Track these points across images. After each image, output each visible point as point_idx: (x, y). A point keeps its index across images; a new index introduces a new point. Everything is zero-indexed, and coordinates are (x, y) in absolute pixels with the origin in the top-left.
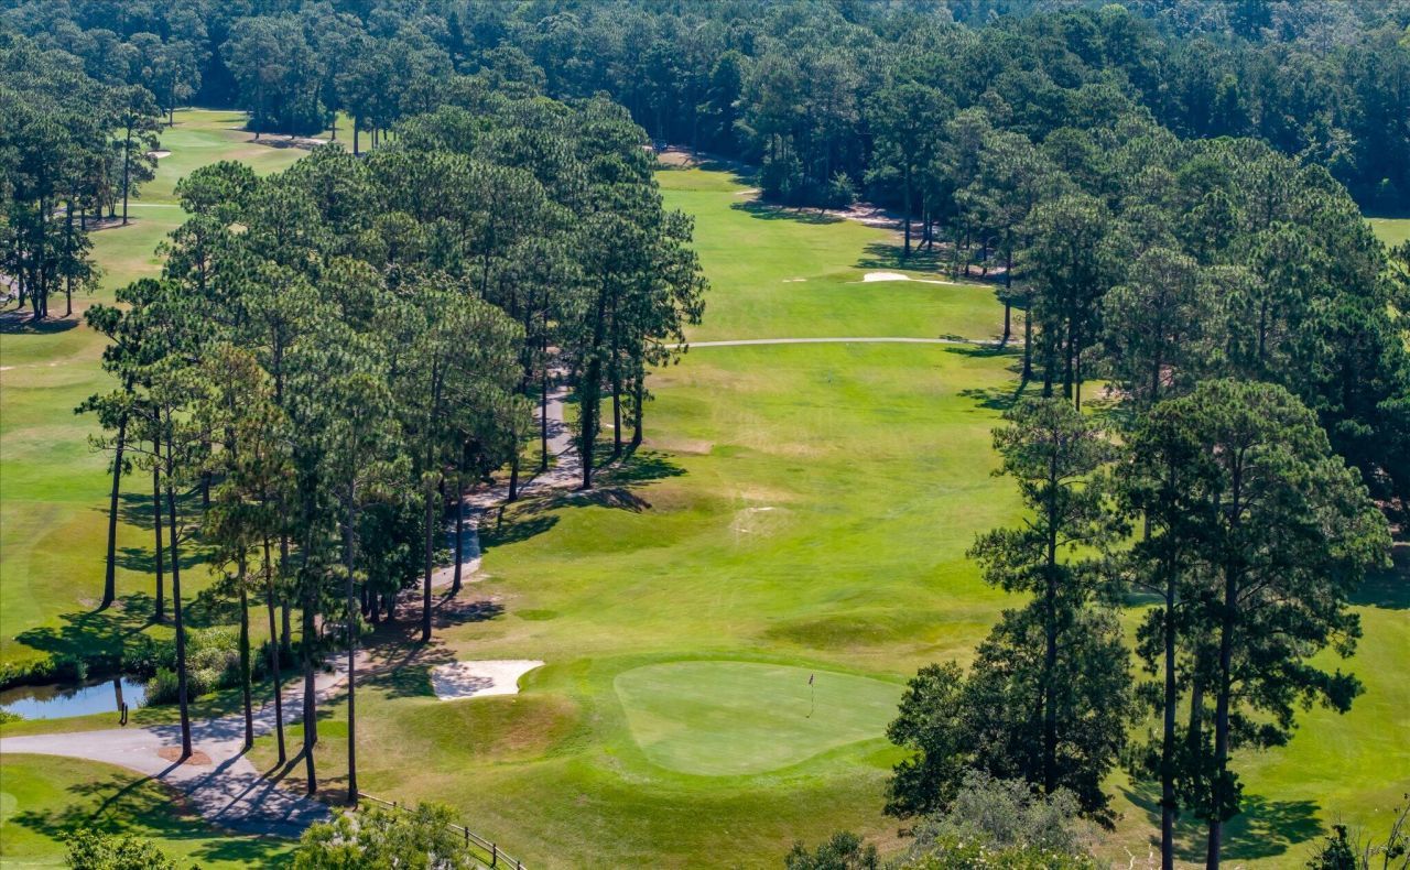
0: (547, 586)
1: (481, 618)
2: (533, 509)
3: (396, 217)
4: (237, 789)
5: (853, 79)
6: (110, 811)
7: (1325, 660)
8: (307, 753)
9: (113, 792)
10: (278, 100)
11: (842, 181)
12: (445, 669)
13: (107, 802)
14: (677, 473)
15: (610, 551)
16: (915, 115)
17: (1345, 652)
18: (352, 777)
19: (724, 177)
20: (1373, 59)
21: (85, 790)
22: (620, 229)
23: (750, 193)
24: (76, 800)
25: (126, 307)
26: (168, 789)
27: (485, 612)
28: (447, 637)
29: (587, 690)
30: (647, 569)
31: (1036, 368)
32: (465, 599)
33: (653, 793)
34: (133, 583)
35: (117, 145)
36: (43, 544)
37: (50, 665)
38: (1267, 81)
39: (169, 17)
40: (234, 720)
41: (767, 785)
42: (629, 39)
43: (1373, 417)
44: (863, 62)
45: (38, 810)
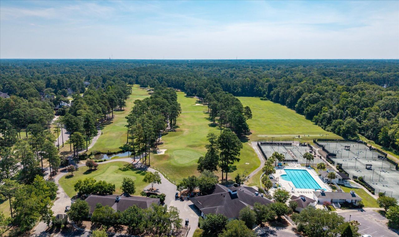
0: (167, 141)
1: (161, 144)
2: (166, 132)
3: (154, 105)
4: (139, 165)
5: (195, 85)
6: (127, 168)
7: (237, 157)
8: (145, 160)
9: (127, 166)
10: (143, 84)
11: (194, 94)
12: (158, 150)
13: (127, 167)
14: (179, 127)
15: (173, 136)
16: (201, 89)
17: (239, 156)
18: (149, 163)
19: (183, 93)
20: (243, 82)
21: (125, 165)
22: (174, 106)
23: (186, 95)
24: (124, 167)
25: (129, 117)
26: (133, 165)
27: (162, 143)
28: (158, 146)
29: (171, 153)
30: (176, 138)
31: (211, 115)
32: (160, 142)
33: (177, 166)
34: (130, 141)
35: (128, 91)
36: (121, 137)
37: (122, 150)
38: (233, 84)
39: (133, 75)
40: (139, 157)
41: (187, 165)
42: (175, 80)
43: (242, 125)
44: (196, 83)
45: (121, 168)
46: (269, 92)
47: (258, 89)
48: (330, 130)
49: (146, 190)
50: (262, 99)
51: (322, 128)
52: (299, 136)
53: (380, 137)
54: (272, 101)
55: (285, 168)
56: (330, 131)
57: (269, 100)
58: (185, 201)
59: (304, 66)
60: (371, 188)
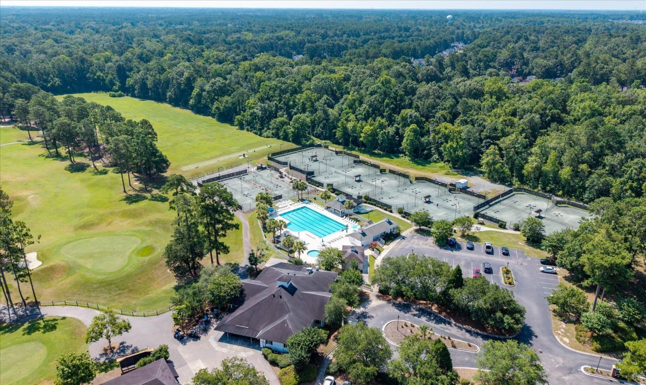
46: (123, 82)
47: (96, 77)
48: (270, 135)
49: (98, 357)
50: (114, 96)
51: (256, 133)
52: (244, 155)
53: (338, 134)
54: (133, 96)
55: (280, 213)
56: (272, 137)
57: (127, 95)
58: (202, 337)
59: (133, 24)
60: (386, 205)
